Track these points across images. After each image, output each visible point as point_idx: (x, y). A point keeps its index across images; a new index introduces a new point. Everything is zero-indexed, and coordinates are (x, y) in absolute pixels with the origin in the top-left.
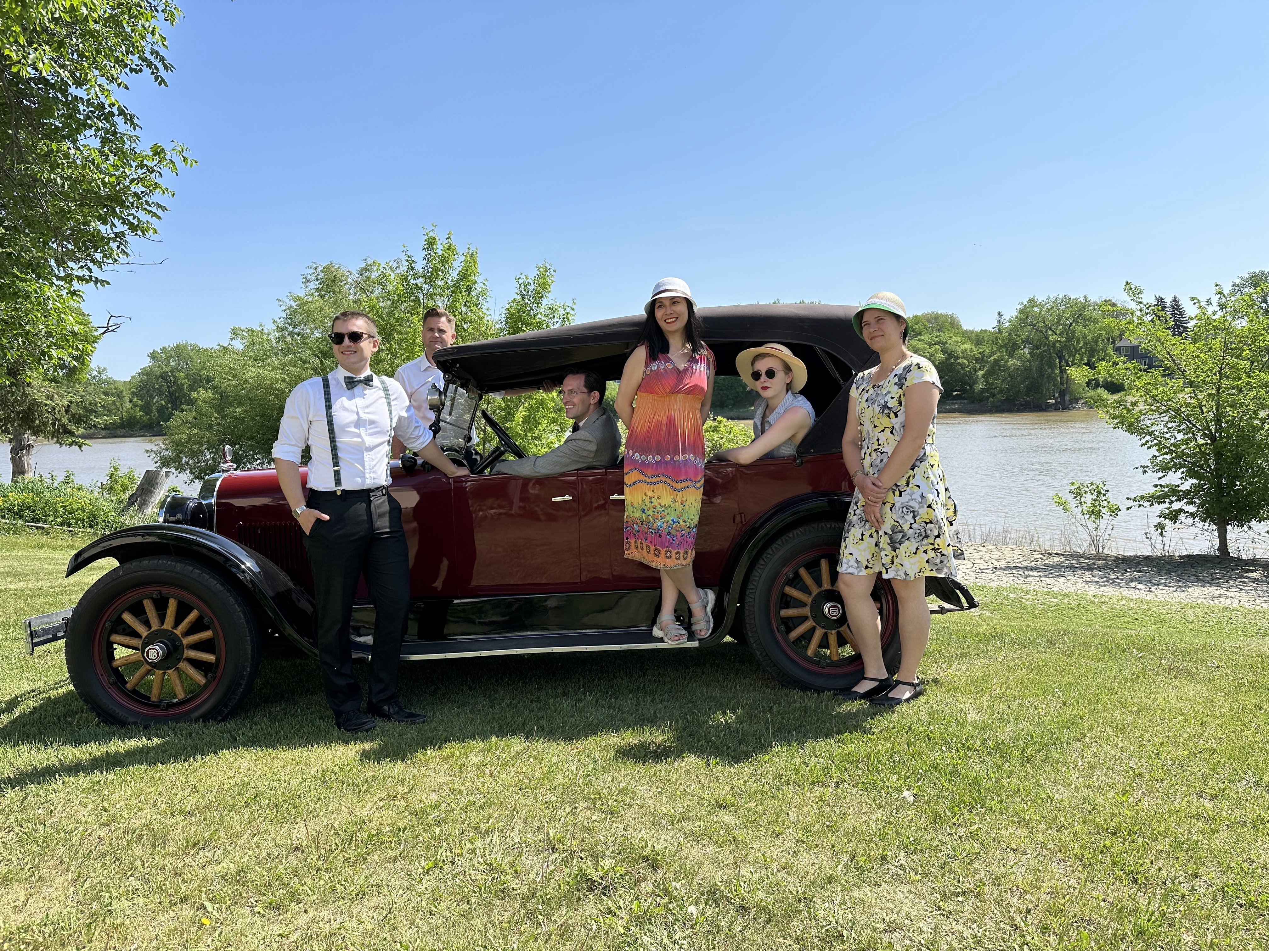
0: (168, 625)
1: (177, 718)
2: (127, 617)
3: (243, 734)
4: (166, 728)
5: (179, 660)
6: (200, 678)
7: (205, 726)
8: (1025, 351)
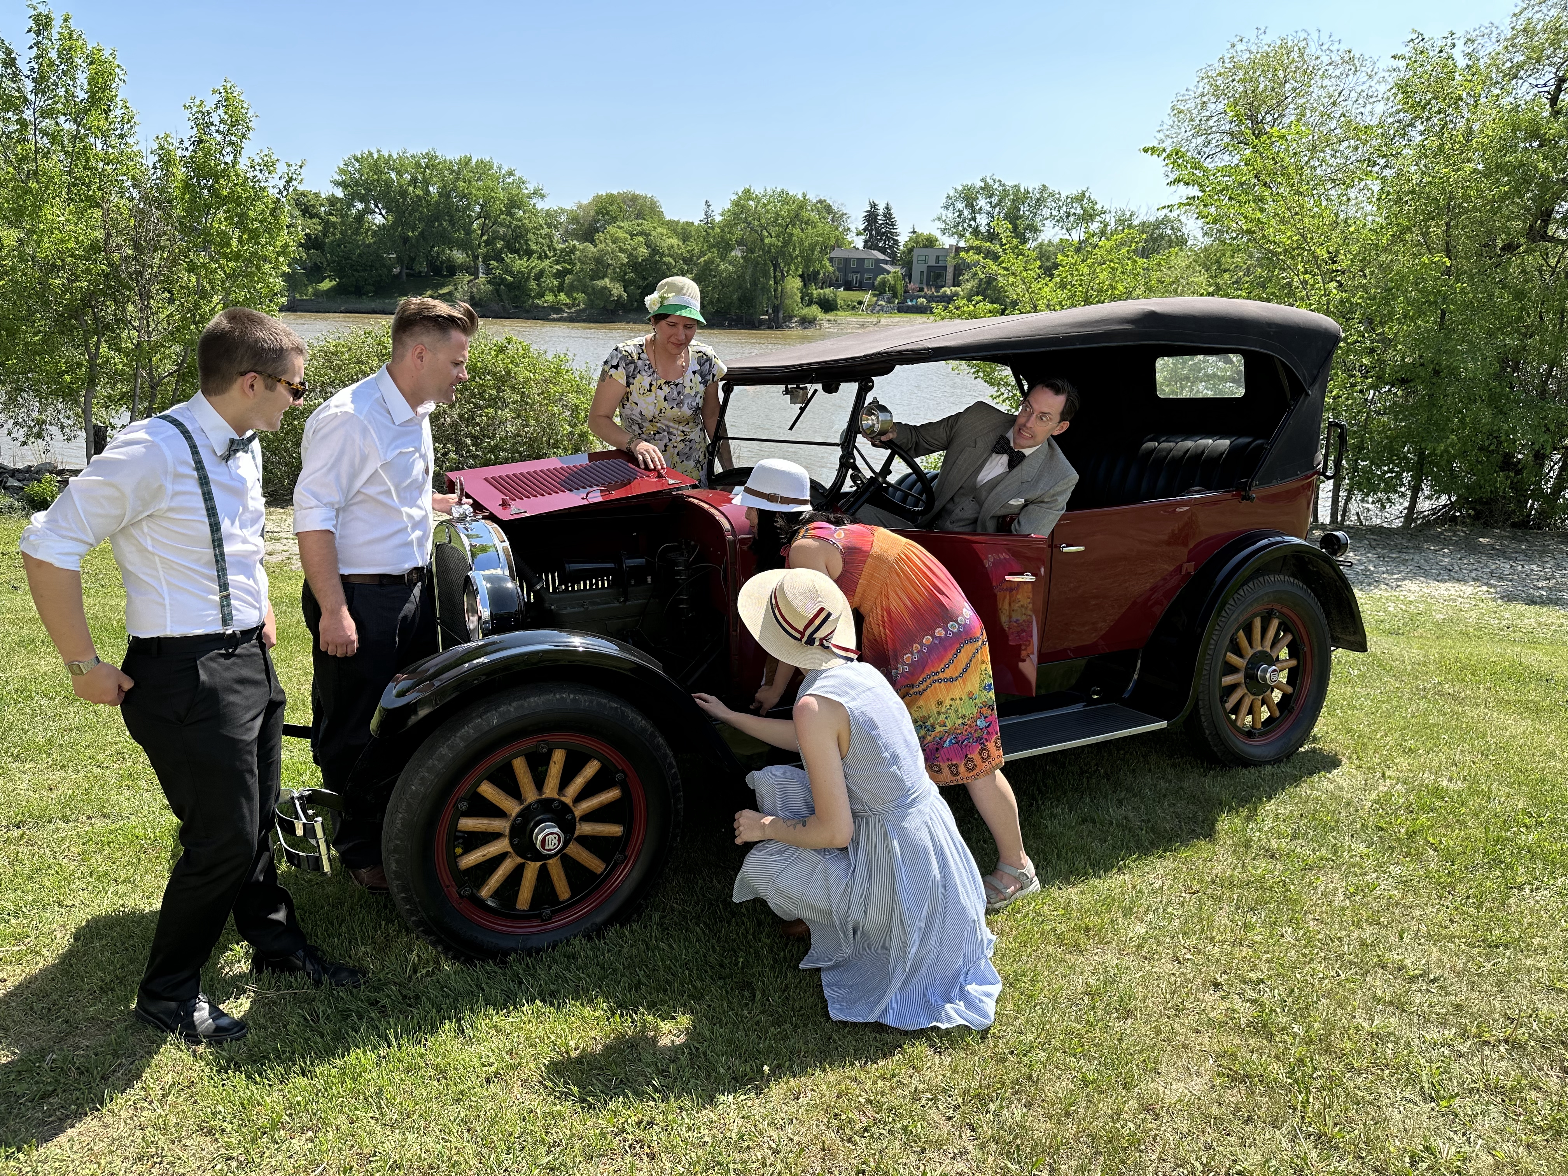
0: (553, 791)
1: (572, 929)
2: (487, 789)
6: (598, 864)
8: (737, 253)
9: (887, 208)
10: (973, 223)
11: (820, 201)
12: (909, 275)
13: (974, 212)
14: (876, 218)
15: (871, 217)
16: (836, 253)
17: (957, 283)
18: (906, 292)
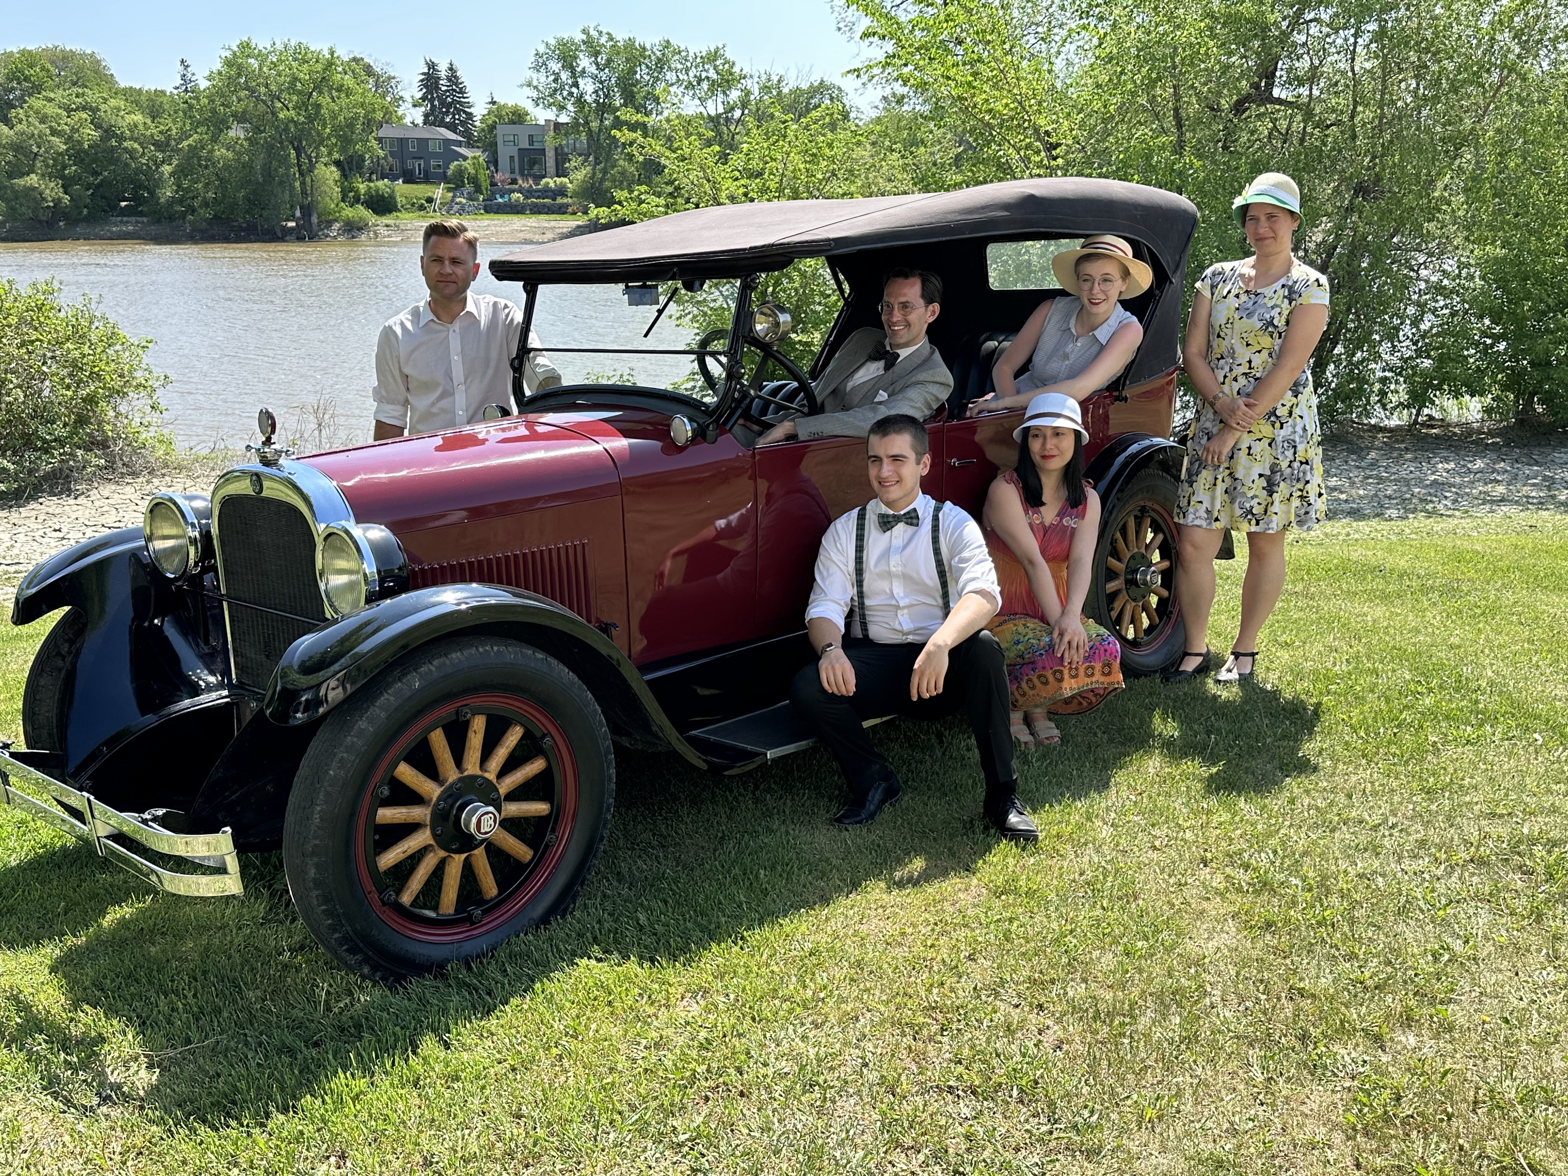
1: (509, 929)
2: (405, 771)
6: (524, 851)
8: (237, 132)
9: (451, 69)
10: (574, 90)
11: (354, 59)
12: (494, 161)
13: (574, 75)
14: (437, 83)
15: (430, 81)
16: (385, 132)
17: (561, 172)
18: (493, 184)
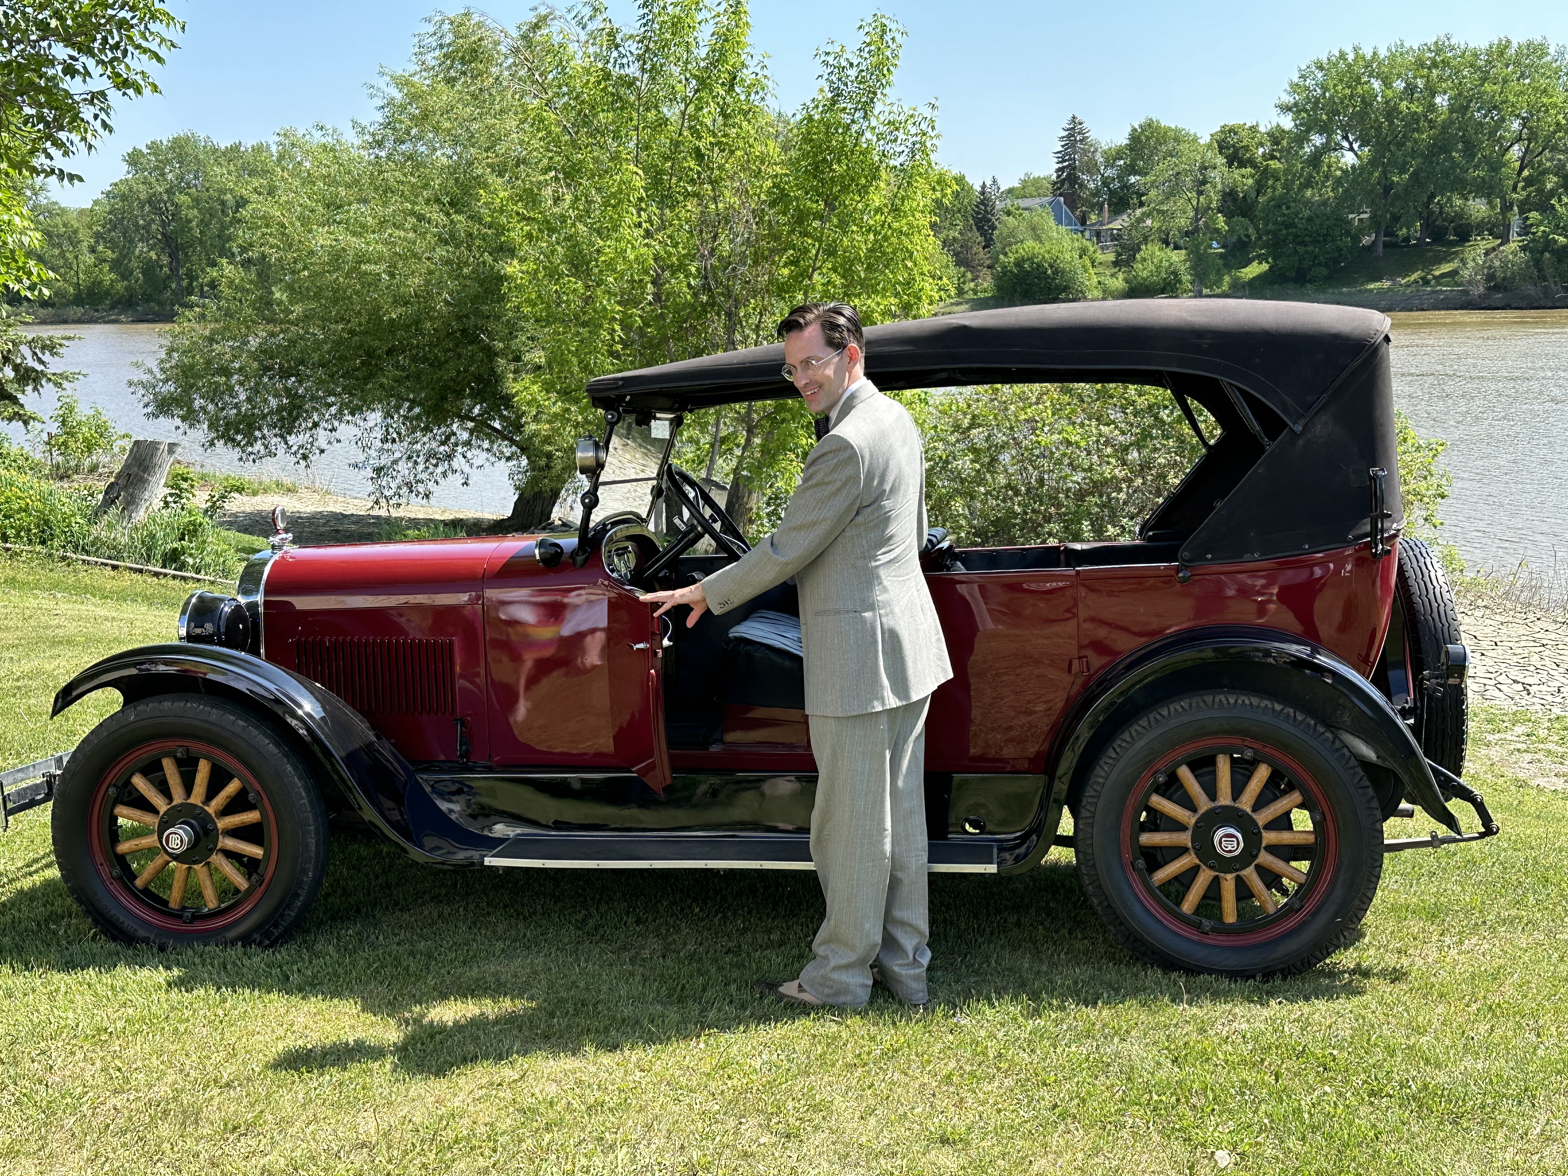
0: (197, 797)
1: (206, 937)
2: (139, 782)
3: (299, 971)
4: (190, 952)
5: (211, 851)
6: (241, 882)
7: (245, 954)
